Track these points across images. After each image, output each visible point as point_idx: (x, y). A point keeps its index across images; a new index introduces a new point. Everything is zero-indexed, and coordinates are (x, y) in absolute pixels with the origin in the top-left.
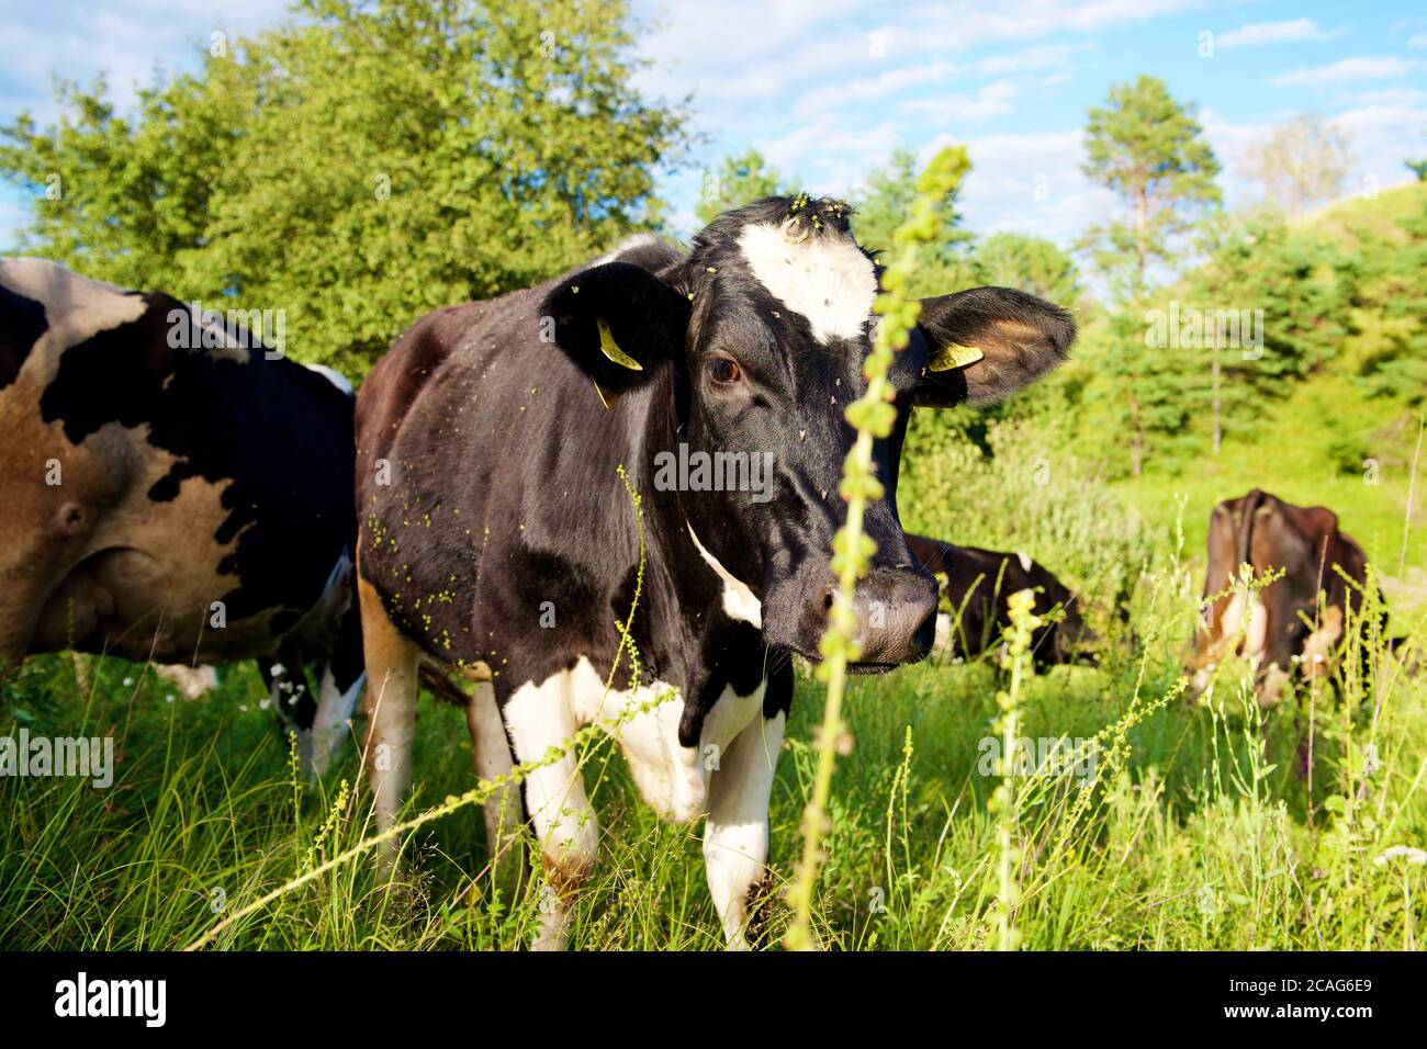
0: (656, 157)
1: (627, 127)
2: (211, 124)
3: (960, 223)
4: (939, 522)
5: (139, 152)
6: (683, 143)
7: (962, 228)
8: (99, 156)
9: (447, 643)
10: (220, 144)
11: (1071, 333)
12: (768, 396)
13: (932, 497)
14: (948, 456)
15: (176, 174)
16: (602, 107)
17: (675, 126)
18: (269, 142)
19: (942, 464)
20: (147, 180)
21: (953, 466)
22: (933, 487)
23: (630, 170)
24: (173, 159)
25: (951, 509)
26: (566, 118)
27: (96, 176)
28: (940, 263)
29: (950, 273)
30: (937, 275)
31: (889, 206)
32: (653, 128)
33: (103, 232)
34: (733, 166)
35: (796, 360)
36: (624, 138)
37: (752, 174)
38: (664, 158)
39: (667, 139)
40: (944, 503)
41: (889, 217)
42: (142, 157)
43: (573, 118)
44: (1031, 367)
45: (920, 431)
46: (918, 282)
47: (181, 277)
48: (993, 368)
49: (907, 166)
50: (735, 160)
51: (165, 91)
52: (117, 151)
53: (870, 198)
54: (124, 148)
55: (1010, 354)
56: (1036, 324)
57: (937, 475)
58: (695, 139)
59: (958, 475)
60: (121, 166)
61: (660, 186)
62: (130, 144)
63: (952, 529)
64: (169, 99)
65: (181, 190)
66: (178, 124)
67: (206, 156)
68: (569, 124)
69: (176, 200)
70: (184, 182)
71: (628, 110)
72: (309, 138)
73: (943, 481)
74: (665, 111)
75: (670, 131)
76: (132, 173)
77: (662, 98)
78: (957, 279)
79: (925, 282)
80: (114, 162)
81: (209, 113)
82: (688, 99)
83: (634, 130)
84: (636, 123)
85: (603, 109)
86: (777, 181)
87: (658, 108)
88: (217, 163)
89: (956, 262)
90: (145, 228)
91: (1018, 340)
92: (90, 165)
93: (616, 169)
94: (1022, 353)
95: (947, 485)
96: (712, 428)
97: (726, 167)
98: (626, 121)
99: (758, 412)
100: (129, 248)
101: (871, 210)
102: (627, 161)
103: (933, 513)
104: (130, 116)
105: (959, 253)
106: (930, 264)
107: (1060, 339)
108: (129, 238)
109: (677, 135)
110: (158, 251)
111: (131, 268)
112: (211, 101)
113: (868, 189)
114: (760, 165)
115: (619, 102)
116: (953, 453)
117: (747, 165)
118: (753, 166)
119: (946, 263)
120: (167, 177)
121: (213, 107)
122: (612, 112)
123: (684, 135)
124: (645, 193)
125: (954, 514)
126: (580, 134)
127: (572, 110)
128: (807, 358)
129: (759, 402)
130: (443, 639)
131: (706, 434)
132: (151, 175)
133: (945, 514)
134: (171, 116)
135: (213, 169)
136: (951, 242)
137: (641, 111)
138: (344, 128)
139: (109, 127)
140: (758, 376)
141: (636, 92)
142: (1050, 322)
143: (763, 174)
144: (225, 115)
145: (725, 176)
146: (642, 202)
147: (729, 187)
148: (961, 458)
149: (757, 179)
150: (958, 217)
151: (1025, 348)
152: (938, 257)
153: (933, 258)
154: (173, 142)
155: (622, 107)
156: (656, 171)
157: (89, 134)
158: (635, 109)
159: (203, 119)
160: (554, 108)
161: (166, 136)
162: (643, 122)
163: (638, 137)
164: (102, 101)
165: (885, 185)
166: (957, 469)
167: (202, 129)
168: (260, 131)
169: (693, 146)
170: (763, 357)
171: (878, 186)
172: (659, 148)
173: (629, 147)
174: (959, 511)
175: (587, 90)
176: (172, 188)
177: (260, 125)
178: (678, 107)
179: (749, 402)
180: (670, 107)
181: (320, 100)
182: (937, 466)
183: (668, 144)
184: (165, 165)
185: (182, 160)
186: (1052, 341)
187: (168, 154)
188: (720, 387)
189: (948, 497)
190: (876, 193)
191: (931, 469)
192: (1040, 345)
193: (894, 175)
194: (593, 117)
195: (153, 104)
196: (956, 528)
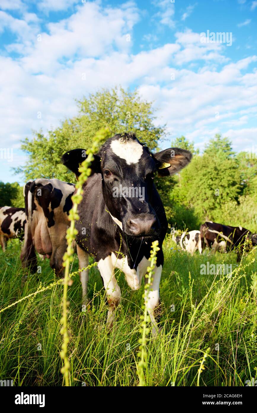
0: (159, 139)
1: (151, 132)
2: (63, 137)
3: (232, 150)
4: (227, 219)
5: (49, 144)
6: (164, 135)
7: (232, 151)
8: (41, 145)
9: (88, 250)
10: (65, 141)
11: (191, 156)
12: (117, 178)
13: (225, 214)
14: (229, 204)
15: (56, 148)
16: (146, 128)
17: (162, 131)
18: (75, 140)
19: (228, 206)
20: (51, 150)
21: (230, 206)
22: (226, 211)
23: (152, 142)
24: (56, 145)
25: (230, 217)
26: (137, 131)
27: (41, 150)
28: (227, 160)
29: (230, 162)
30: (226, 162)
31: (215, 147)
32: (157, 132)
33: (43, 161)
34: (178, 140)
35: (122, 169)
36: (151, 135)
37: (183, 141)
38: (160, 139)
39: (161, 134)
40: (228, 215)
41: (215, 149)
42: (49, 145)
43: (139, 131)
44: (183, 165)
45: (223, 198)
46: (222, 164)
47: (58, 170)
48: (174, 166)
49: (219, 137)
50: (179, 138)
51: (53, 131)
52: (45, 144)
53: (210, 145)
54: (46, 144)
55: (178, 162)
56: (183, 155)
57: (226, 209)
58: (167, 134)
59: (231, 209)
60: (45, 148)
61: (160, 145)
62: (47, 143)
63: (230, 221)
64: (54, 133)
65: (58, 152)
66: (56, 138)
67: (62, 144)
68: (138, 132)
69: (56, 154)
70: (58, 150)
71: (152, 128)
72: (83, 139)
73: (228, 210)
74: (160, 128)
75: (161, 133)
76: (47, 149)
77: (159, 126)
78: (231, 163)
79: (224, 164)
80: (44, 147)
81: (63, 135)
82: (165, 125)
83: (153, 133)
84: (153, 131)
85: (146, 129)
86: (189, 142)
87: (158, 128)
88: (64, 145)
89: (231, 159)
90: (51, 160)
91: (179, 159)
92: (39, 147)
93: (149, 142)
94: (180, 162)
95: (229, 211)
96: (107, 187)
97: (176, 140)
98: (151, 131)
99: (116, 182)
100: (47, 164)
101: (210, 148)
102: (152, 140)
103: (226, 218)
104: (47, 137)
105: (232, 157)
106: (225, 160)
107: (188, 157)
108: (47, 162)
109: (163, 133)
110: (53, 165)
111: (48, 169)
112: (63, 132)
113: (210, 143)
114: (184, 139)
115: (149, 127)
116: (230, 204)
117: (181, 139)
118: (183, 139)
119: (229, 159)
120: (55, 149)
121: (63, 133)
122: (148, 129)
123: (164, 133)
124: (156, 147)
125: (231, 218)
126: (141, 134)
127: (139, 129)
128: (125, 169)
129: (115, 180)
130: (87, 249)
131: (107, 189)
132: (51, 149)
133: (229, 218)
134: (55, 136)
135: (64, 147)
136: (230, 154)
137: (154, 129)
138: (90, 136)
139: (43, 139)
140: (115, 173)
141: (153, 124)
142: (186, 154)
143: (185, 141)
144: (66, 135)
145: (176, 142)
146: (155, 149)
147: (178, 145)
148: (232, 205)
149: (184, 142)
150: (231, 149)
151: (181, 161)
152: (227, 158)
153: (225, 158)
154: (56, 142)
155: (150, 128)
156: (159, 142)
157: (39, 141)
158: (153, 128)
159: (61, 136)
160: (135, 129)
161: (54, 141)
162: (155, 131)
163: (154, 134)
164: (41, 134)
165: (214, 142)
166: (231, 207)
167: (61, 138)
168: (73, 138)
169: (166, 136)
170: (115, 169)
171: (212, 142)
172: (159, 137)
173: (152, 137)
174: (232, 217)
175: (142, 125)
176: (56, 151)
177: (74, 137)
178: (163, 127)
179: (113, 180)
180: (161, 127)
181: (85, 131)
182: (226, 207)
183: (161, 135)
184: (54, 147)
185: (57, 146)
186: (187, 158)
187: (55, 144)
188: (107, 177)
189: (229, 214)
190: (212, 144)
191: (225, 207)
192: (184, 160)
193: (216, 140)
194: (144, 130)
195: (51, 134)
196: (231, 221)
